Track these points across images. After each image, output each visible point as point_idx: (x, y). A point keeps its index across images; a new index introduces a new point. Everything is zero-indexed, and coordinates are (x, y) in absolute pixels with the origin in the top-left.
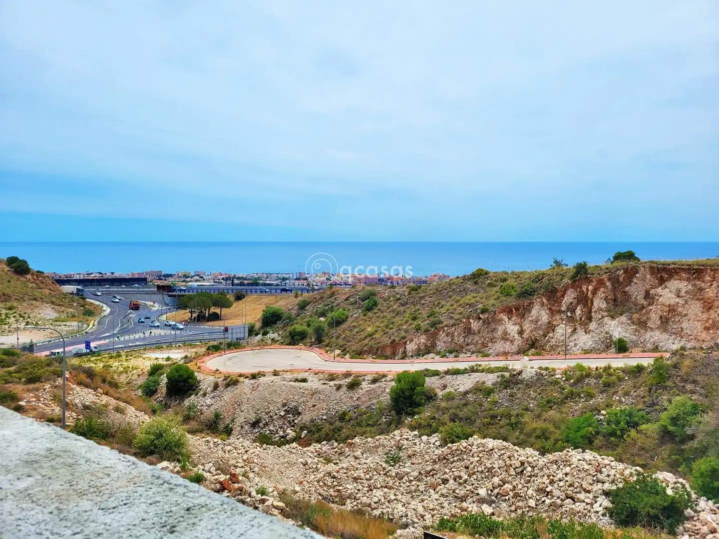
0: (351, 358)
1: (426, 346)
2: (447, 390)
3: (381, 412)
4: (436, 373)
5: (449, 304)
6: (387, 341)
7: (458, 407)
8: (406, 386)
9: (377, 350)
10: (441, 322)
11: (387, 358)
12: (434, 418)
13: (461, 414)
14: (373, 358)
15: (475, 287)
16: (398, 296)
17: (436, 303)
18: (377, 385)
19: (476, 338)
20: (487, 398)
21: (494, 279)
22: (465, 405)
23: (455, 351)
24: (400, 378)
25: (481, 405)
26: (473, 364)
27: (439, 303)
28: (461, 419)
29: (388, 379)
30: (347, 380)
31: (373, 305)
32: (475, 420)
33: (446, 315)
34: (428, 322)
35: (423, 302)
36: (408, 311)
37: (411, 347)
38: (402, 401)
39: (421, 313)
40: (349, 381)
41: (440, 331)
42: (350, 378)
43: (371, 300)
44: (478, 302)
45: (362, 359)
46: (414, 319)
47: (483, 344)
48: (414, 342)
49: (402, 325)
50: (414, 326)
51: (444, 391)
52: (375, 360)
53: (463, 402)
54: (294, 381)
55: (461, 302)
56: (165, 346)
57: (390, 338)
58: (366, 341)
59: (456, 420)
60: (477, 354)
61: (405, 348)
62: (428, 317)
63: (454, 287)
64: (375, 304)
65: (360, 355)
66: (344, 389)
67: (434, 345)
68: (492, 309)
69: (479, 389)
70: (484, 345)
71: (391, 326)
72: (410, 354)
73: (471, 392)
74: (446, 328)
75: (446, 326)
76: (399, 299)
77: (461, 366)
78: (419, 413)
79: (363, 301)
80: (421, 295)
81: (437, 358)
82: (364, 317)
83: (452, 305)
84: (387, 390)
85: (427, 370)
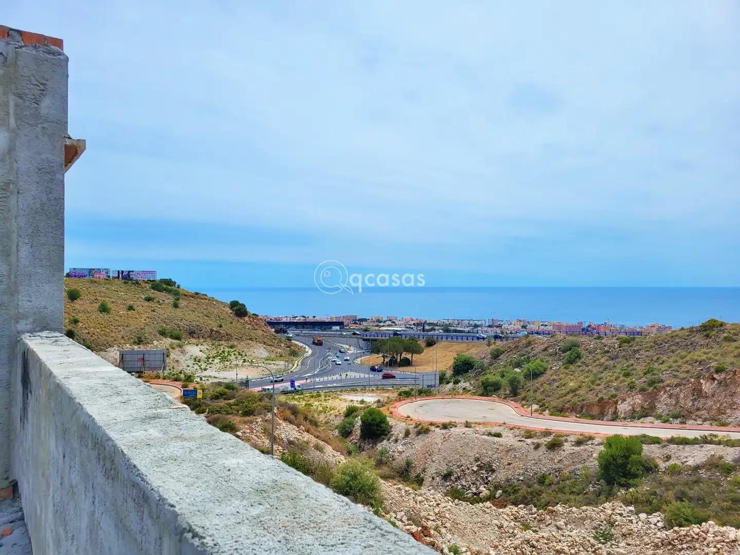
0: (551, 415)
1: (642, 407)
2: (671, 462)
3: (588, 480)
4: (656, 441)
5: (671, 360)
6: (592, 398)
7: (687, 484)
8: (618, 453)
9: (582, 408)
10: (662, 381)
11: (593, 417)
12: (655, 494)
13: (691, 493)
14: (577, 417)
15: (707, 341)
16: (606, 349)
17: (655, 358)
18: (582, 447)
19: (710, 403)
20: (726, 477)
21: (732, 332)
22: (696, 482)
23: (682, 416)
24: (611, 442)
25: (718, 485)
26: (707, 433)
27: (658, 359)
28: (691, 499)
29: (596, 442)
30: (546, 439)
31: (576, 358)
32: (710, 503)
33: (668, 372)
34: (644, 379)
35: (637, 356)
36: (619, 366)
37: (623, 407)
38: (613, 469)
39: (635, 369)
40: (549, 440)
41: (660, 391)
42: (550, 437)
43: (574, 351)
44: (710, 359)
45: (563, 416)
46: (627, 375)
47: (719, 410)
48: (627, 402)
49: (612, 381)
50: (626, 383)
51: (667, 463)
52: (578, 419)
53: (694, 478)
54: (487, 435)
55: (688, 358)
56: (359, 389)
57: (597, 396)
58: (568, 397)
59: (684, 499)
60: (712, 422)
61: (616, 408)
62: (645, 374)
63: (677, 340)
64: (579, 357)
65: (561, 412)
66: (543, 449)
67: (653, 408)
68: (730, 368)
69: (714, 464)
70: (721, 412)
71: (598, 382)
72: (623, 415)
73: (703, 467)
74: (668, 389)
75: (668, 386)
76: (608, 352)
77: (690, 435)
78: (635, 486)
79: (564, 352)
80: (635, 349)
81: (657, 422)
82: (565, 370)
83: (676, 361)
84: (595, 455)
85: (644, 436)
